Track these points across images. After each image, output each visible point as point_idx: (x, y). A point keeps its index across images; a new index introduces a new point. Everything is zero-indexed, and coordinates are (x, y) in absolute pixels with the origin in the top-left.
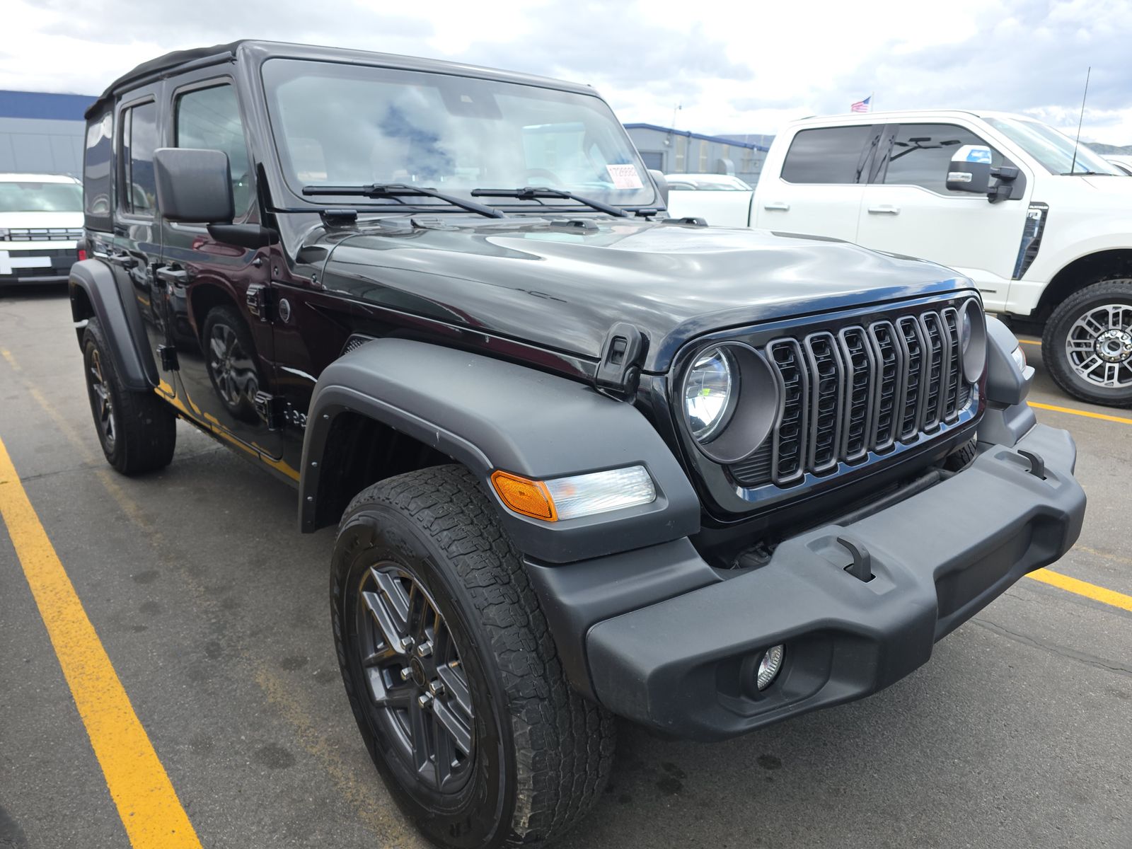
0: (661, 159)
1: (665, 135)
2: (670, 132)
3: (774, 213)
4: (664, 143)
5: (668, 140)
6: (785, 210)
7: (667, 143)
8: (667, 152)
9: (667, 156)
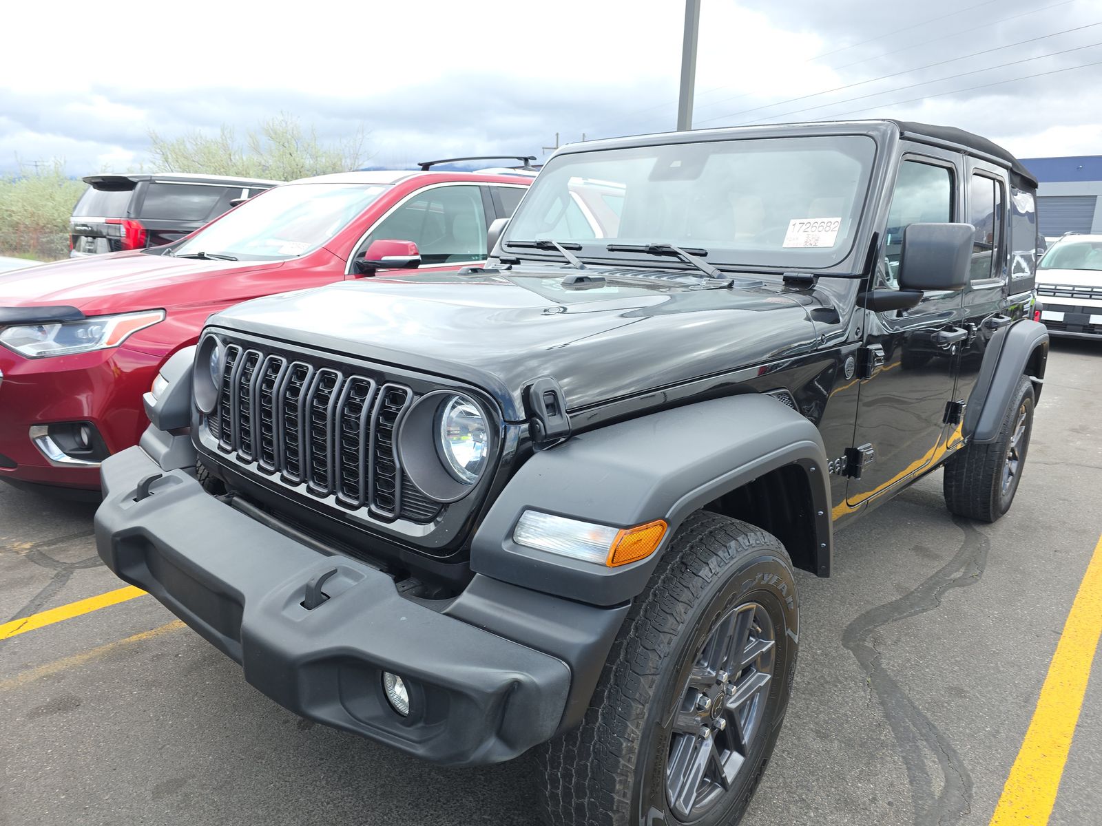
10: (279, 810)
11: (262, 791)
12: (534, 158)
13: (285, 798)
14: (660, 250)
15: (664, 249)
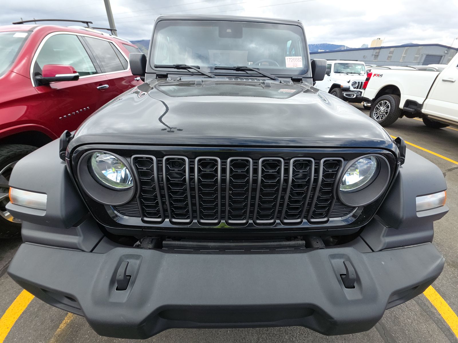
0: (441, 59)
1: (446, 49)
2: (449, 48)
3: (446, 82)
4: (445, 52)
5: (447, 51)
6: (452, 82)
7: (446, 52)
8: (445, 56)
9: (444, 57)
10: (244, 338)
11: (229, 337)
12: (91, 23)
13: (239, 331)
14: (241, 69)
15: (242, 68)
